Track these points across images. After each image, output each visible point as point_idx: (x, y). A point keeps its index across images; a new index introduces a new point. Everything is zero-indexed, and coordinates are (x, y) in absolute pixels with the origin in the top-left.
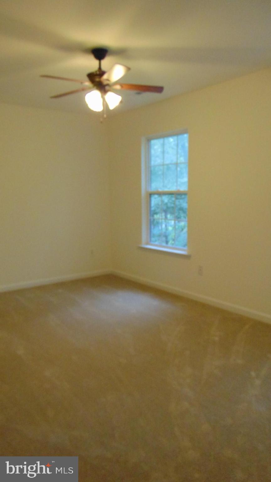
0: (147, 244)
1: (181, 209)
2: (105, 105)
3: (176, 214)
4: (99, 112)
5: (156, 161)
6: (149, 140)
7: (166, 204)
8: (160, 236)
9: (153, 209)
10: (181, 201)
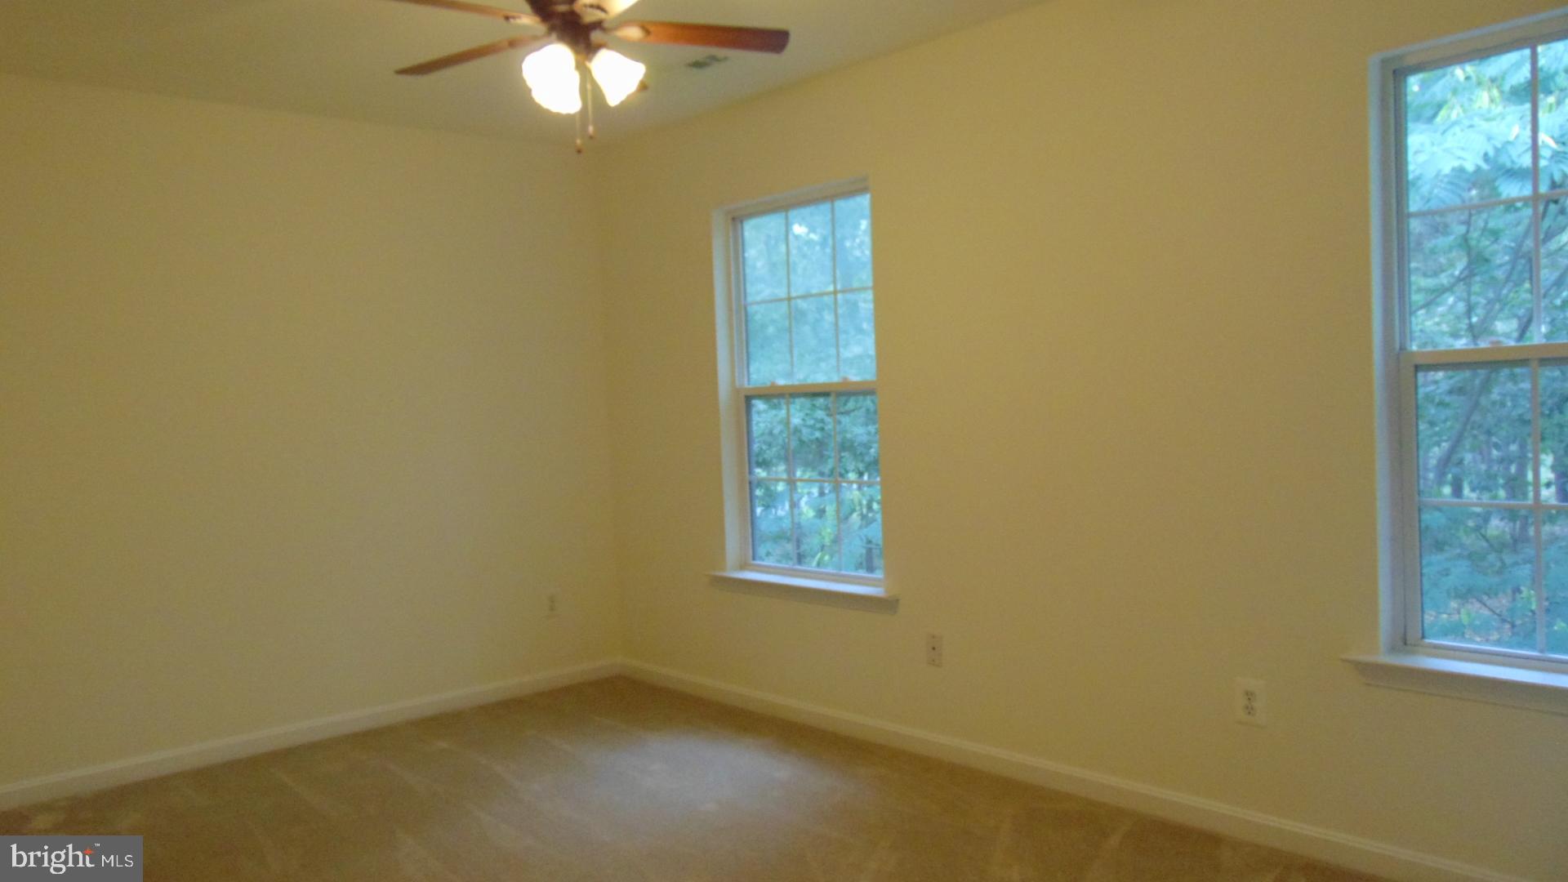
0: (743, 566)
1: (847, 446)
2: (591, 91)
3: (831, 463)
4: (569, 116)
5: (761, 286)
6: (737, 220)
7: (797, 430)
8: (779, 537)
9: (756, 447)
10: (845, 420)
